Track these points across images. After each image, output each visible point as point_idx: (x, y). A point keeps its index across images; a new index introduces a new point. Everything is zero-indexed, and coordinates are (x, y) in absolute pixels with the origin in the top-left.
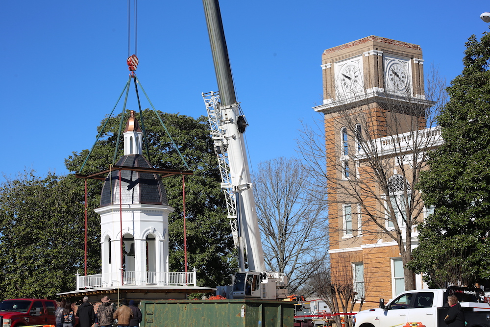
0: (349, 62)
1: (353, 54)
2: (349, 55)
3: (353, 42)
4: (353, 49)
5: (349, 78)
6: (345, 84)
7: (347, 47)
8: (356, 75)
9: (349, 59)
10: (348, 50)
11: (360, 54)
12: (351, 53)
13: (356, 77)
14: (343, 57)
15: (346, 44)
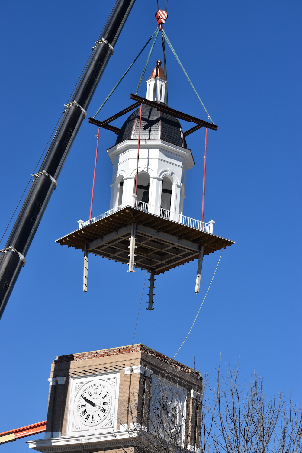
0: (96, 380)
1: (106, 369)
2: (98, 370)
3: (106, 350)
4: (105, 360)
5: (93, 405)
6: (84, 412)
7: (96, 356)
8: (105, 400)
9: (97, 375)
10: (97, 361)
11: (117, 368)
12: (101, 366)
13: (105, 403)
14: (88, 371)
15: (95, 351)
